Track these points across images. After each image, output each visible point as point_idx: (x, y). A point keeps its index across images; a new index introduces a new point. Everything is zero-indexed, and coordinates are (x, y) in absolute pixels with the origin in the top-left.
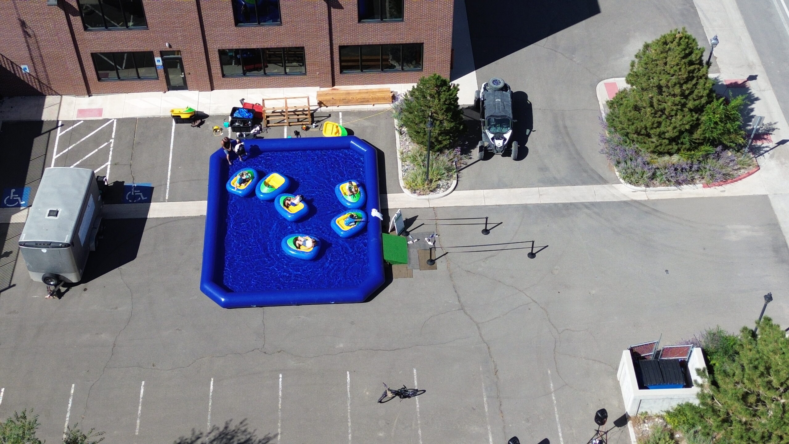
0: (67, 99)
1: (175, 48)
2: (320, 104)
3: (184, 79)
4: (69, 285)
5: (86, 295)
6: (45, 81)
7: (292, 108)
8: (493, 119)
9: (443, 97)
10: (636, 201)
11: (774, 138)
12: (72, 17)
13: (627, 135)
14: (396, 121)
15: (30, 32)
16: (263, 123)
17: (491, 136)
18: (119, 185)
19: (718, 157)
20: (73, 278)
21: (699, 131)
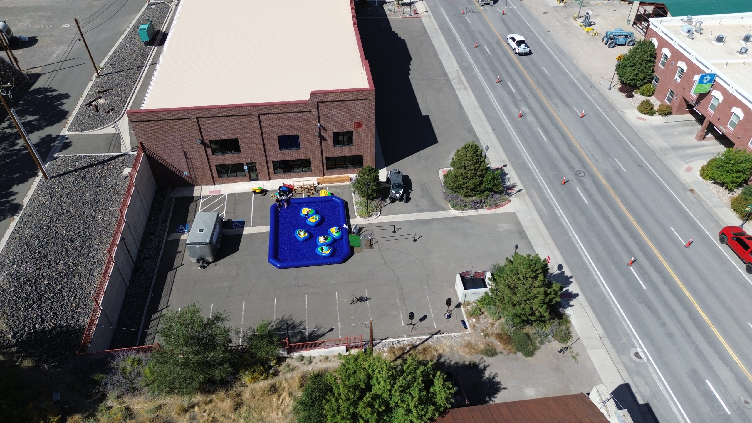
0: (204, 187)
1: (253, 161)
2: (318, 183)
3: (257, 175)
4: (209, 263)
5: (216, 267)
6: (194, 179)
7: (306, 185)
8: (394, 186)
9: (373, 175)
10: (458, 217)
11: (516, 189)
12: (207, 149)
13: (453, 189)
14: (352, 189)
15: (188, 156)
16: (293, 193)
17: (394, 192)
18: (229, 221)
19: (493, 197)
20: (210, 259)
21: (483, 185)
